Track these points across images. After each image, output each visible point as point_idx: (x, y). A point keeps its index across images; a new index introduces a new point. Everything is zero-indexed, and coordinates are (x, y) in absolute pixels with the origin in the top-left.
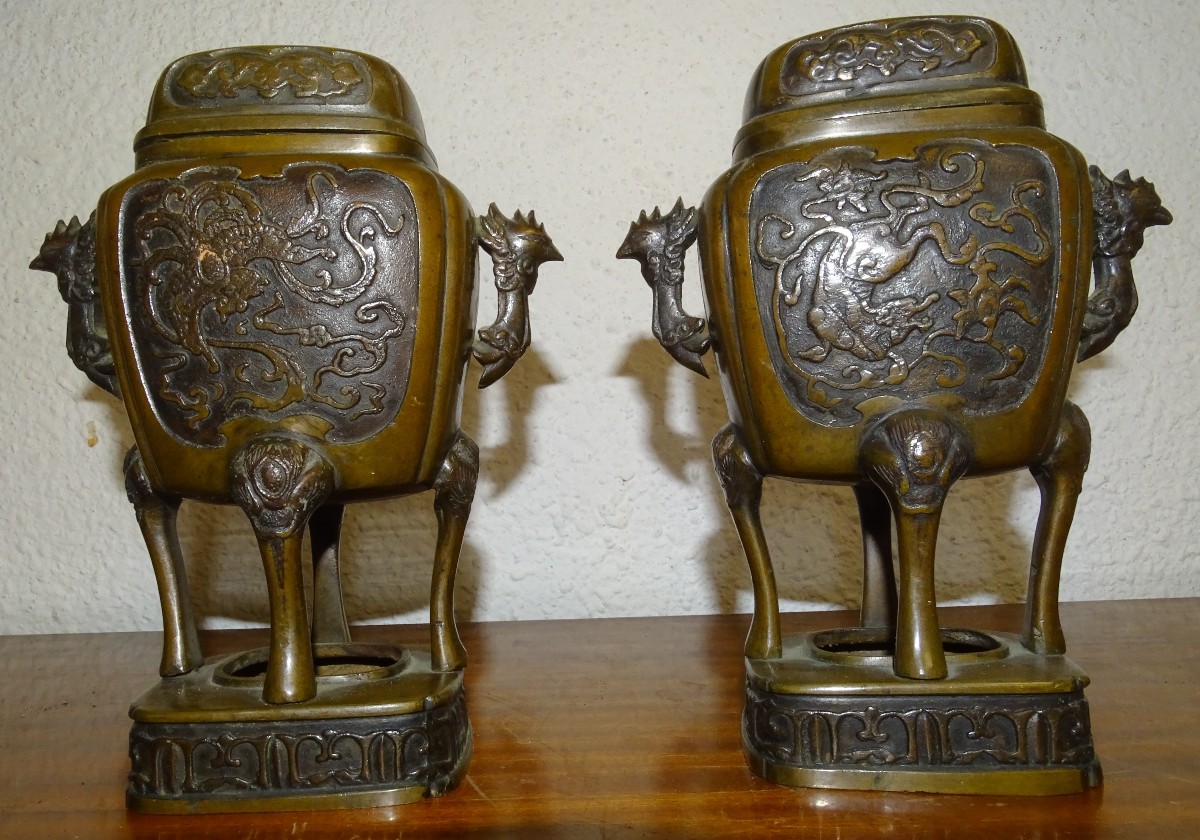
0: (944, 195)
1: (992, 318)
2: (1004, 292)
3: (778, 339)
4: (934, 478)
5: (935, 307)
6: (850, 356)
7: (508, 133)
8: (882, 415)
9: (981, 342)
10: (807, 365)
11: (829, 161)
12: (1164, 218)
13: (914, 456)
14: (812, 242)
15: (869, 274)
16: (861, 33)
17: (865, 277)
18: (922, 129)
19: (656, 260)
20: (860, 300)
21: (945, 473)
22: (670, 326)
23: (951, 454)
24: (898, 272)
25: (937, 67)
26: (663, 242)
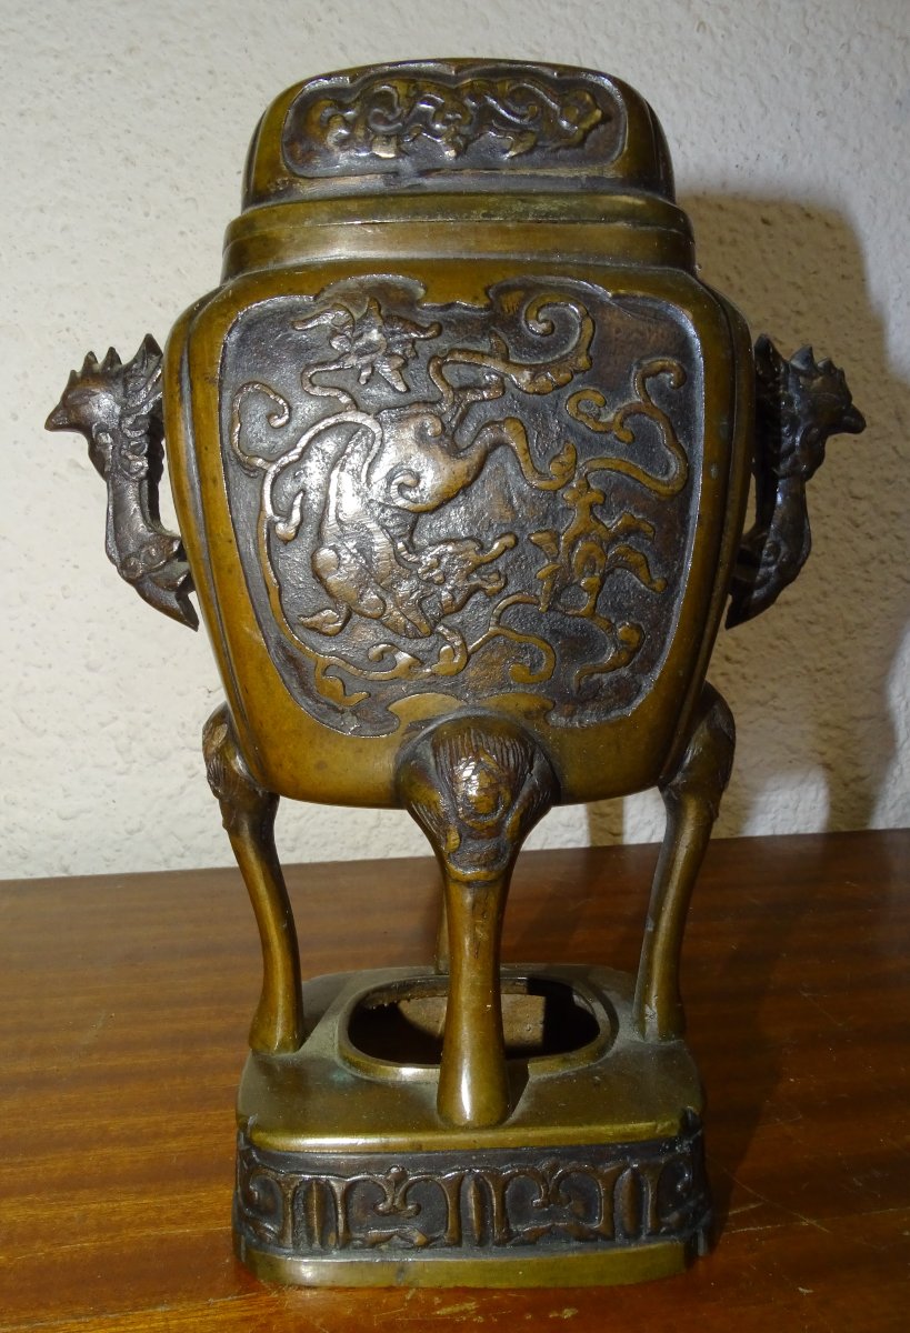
0: (527, 374)
1: (596, 580)
2: (614, 539)
3: (268, 593)
4: (496, 830)
5: (510, 556)
6: (379, 628)
7: (42, 210)
8: (427, 722)
9: (577, 615)
10: (314, 638)
11: (350, 298)
12: (855, 424)
13: (466, 797)
14: (318, 436)
15: (407, 498)
16: (414, 78)
17: (401, 502)
18: (503, 257)
19: (107, 439)
20: (393, 540)
21: (513, 823)
22: (132, 548)
23: (525, 790)
24: (453, 498)
25: (530, 151)
26: (117, 410)
